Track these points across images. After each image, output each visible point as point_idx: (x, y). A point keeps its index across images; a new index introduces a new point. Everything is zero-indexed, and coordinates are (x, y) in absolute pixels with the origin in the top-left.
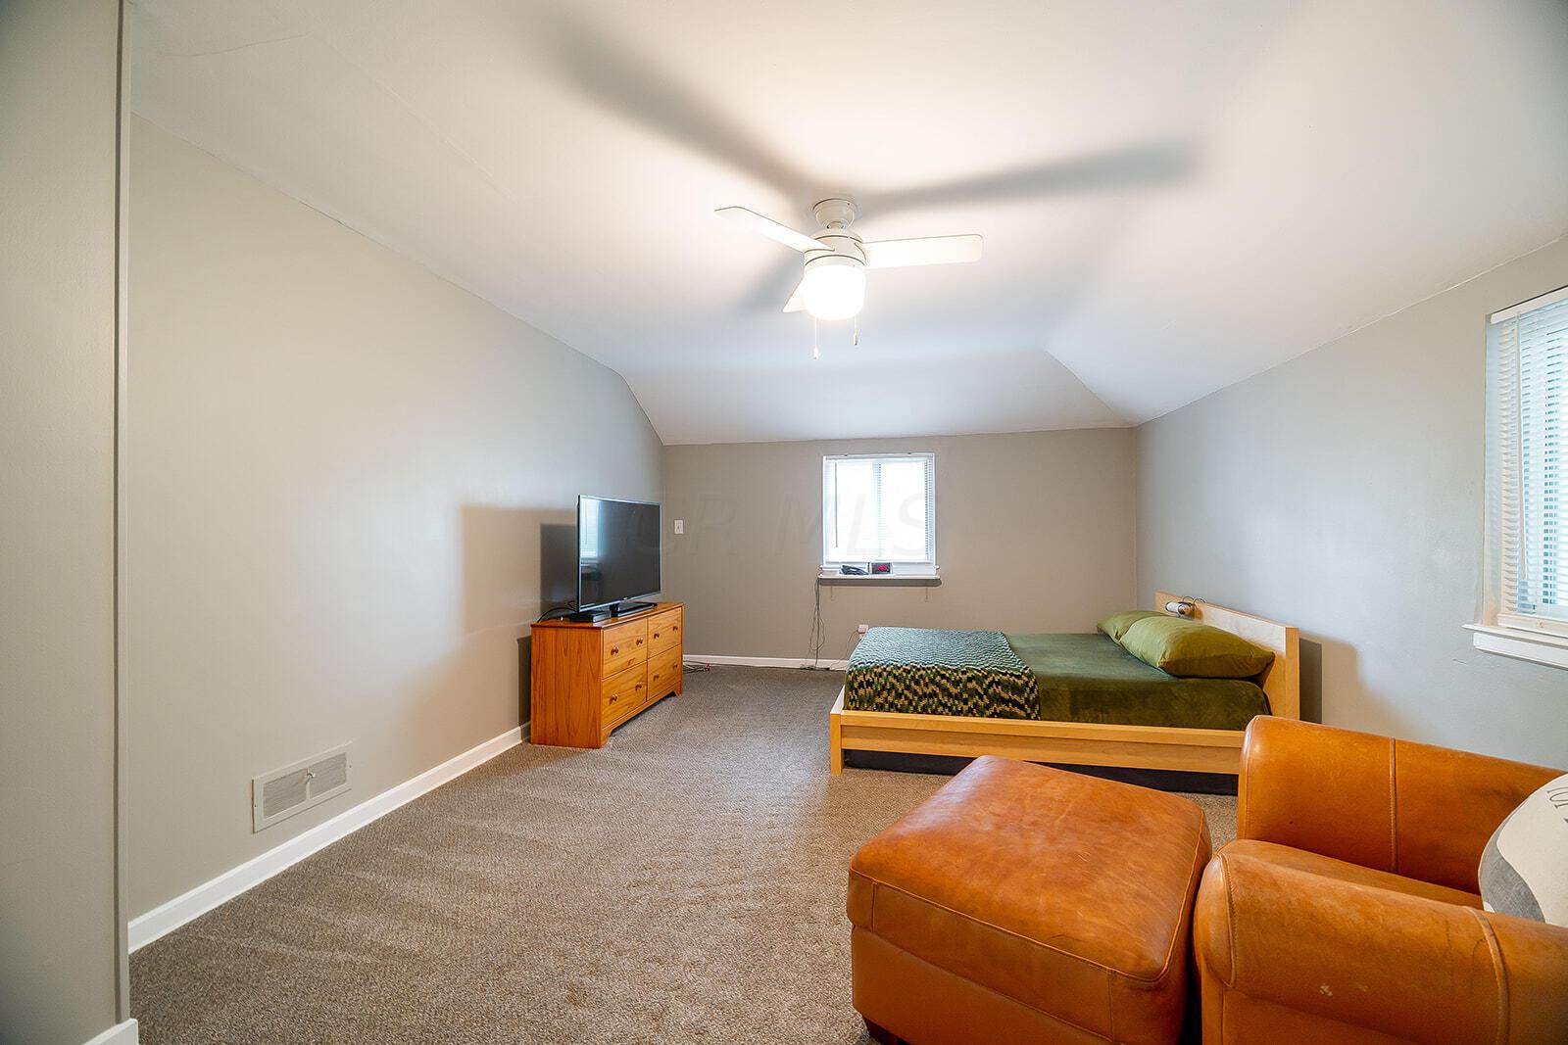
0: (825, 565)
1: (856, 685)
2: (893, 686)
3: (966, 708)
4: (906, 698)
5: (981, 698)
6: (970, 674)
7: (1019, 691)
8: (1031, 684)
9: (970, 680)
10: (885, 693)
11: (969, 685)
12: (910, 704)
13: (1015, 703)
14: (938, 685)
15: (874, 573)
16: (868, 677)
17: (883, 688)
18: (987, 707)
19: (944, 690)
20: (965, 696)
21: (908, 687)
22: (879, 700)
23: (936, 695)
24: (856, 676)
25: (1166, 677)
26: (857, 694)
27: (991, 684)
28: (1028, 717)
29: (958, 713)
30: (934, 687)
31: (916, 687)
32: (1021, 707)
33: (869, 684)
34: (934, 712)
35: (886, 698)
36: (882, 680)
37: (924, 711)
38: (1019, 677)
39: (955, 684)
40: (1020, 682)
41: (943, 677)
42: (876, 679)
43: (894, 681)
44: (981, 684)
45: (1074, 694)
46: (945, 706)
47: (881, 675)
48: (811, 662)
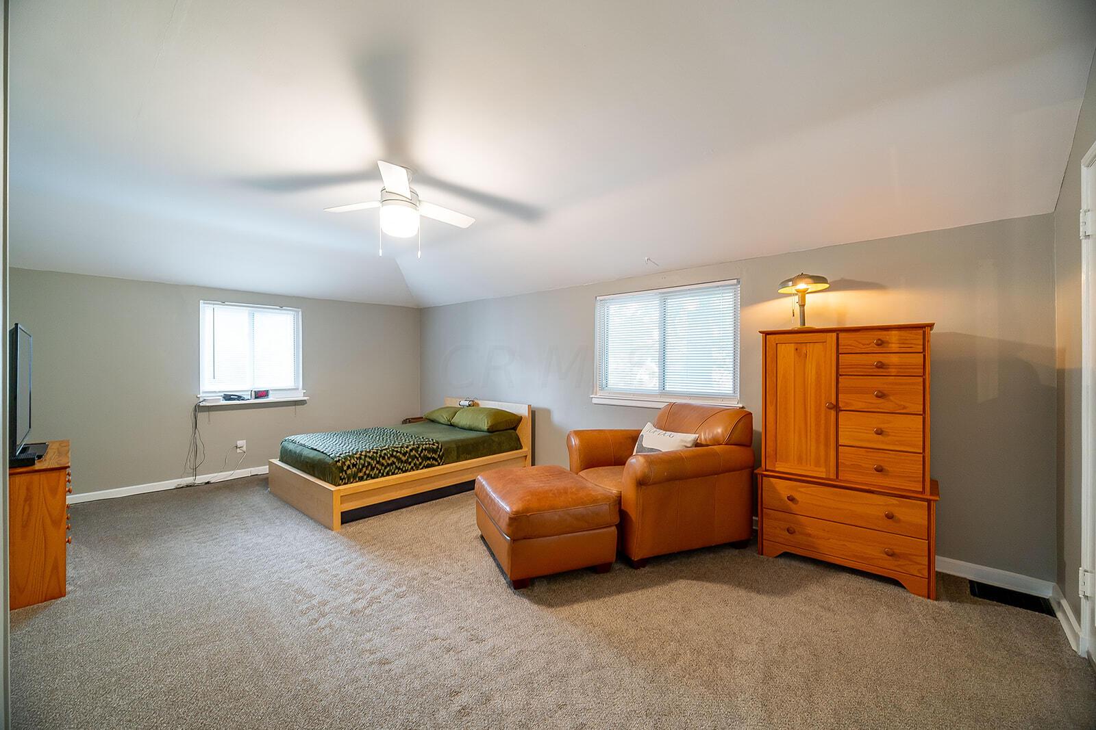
0: (201, 395)
1: (345, 468)
2: (369, 463)
3: (410, 467)
4: (377, 469)
5: (418, 460)
6: (410, 448)
7: (434, 451)
8: (440, 447)
9: (411, 450)
10: (364, 469)
11: (412, 454)
12: (380, 472)
13: (434, 459)
14: (395, 457)
15: (256, 398)
16: (352, 461)
17: (363, 466)
18: (420, 464)
19: (399, 460)
20: (410, 460)
21: (378, 462)
22: (361, 474)
23: (394, 463)
24: (344, 462)
25: (488, 434)
26: (346, 473)
27: (422, 451)
28: (439, 465)
29: (406, 471)
30: (393, 459)
31: (383, 461)
32: (436, 460)
33: (354, 465)
34: (393, 474)
35: (365, 472)
36: (362, 461)
37: (388, 474)
38: (433, 444)
39: (404, 454)
40: (435, 447)
41: (397, 452)
42: (358, 462)
43: (369, 460)
44: (417, 451)
45: (458, 447)
46: (399, 468)
47: (360, 458)
48: (189, 480)
